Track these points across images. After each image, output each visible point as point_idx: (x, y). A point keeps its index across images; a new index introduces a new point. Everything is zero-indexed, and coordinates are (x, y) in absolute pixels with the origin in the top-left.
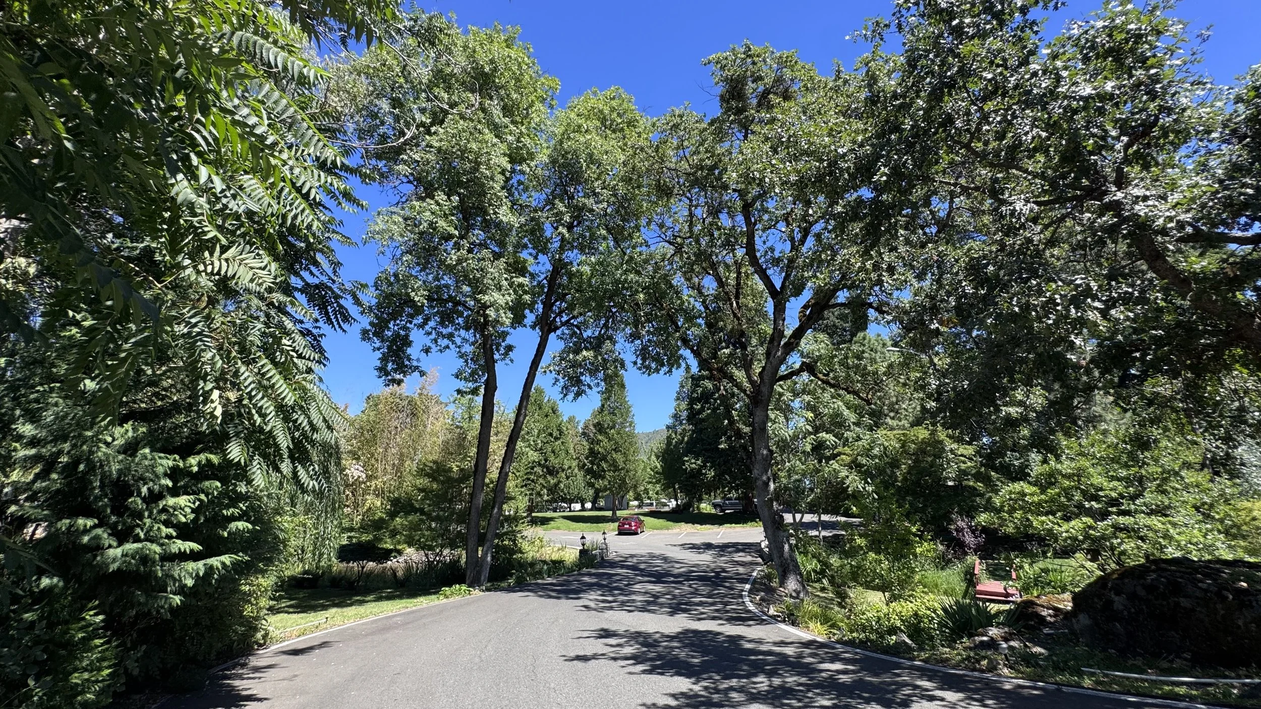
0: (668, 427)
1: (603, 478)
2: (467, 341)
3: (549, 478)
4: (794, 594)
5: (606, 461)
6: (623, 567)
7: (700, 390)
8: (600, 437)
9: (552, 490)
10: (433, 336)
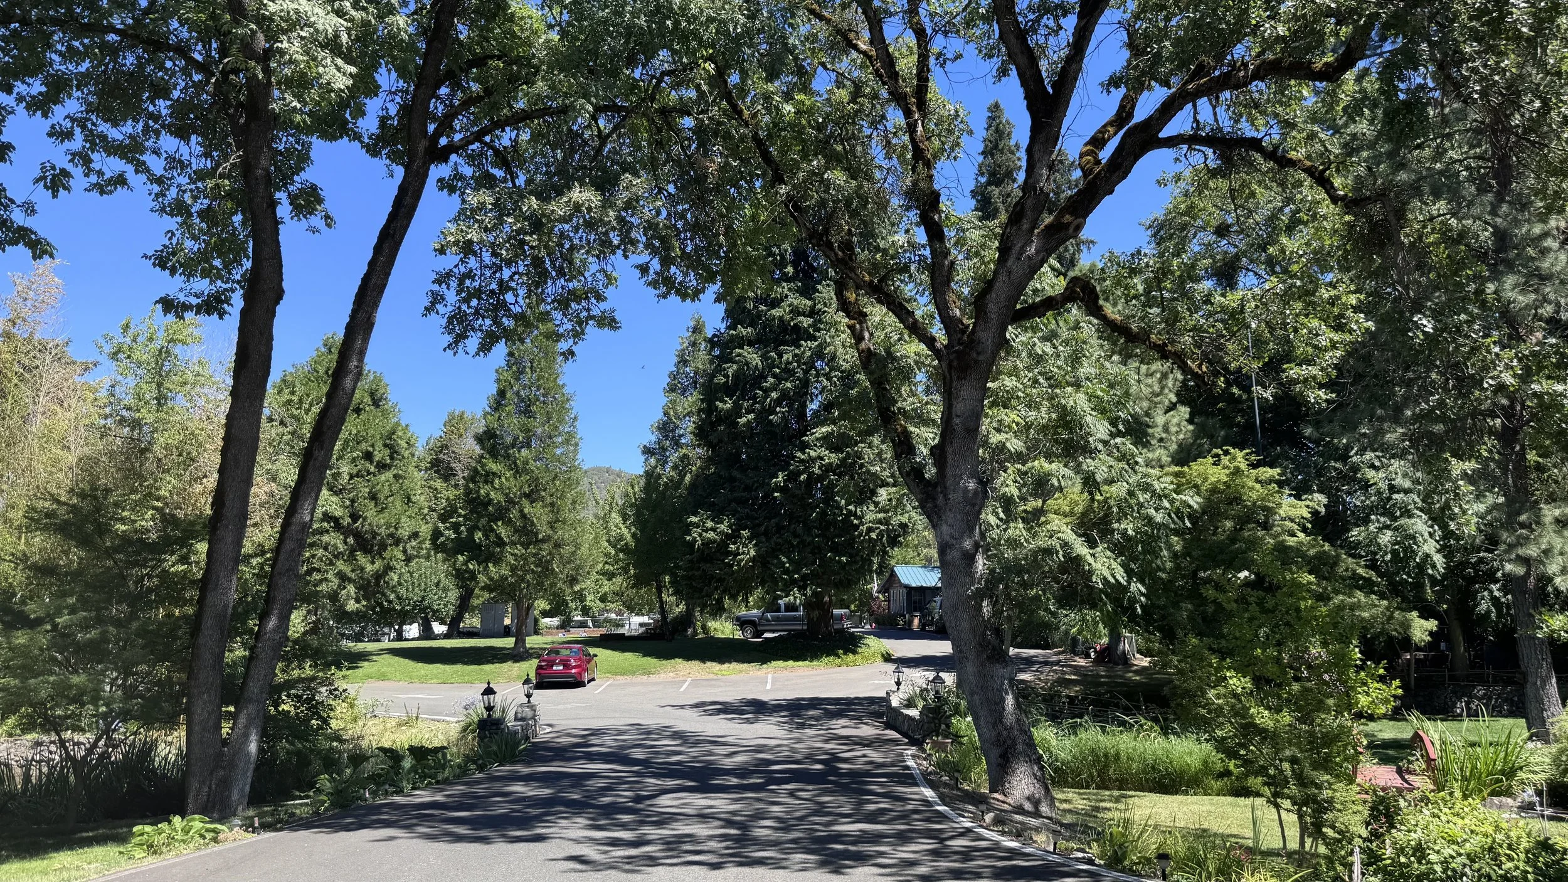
0: (647, 451)
1: (497, 561)
2: (183, 165)
3: (362, 559)
4: (1028, 806)
5: (508, 522)
6: (591, 757)
7: (732, 369)
8: (494, 467)
9: (370, 588)
10: (78, 142)
